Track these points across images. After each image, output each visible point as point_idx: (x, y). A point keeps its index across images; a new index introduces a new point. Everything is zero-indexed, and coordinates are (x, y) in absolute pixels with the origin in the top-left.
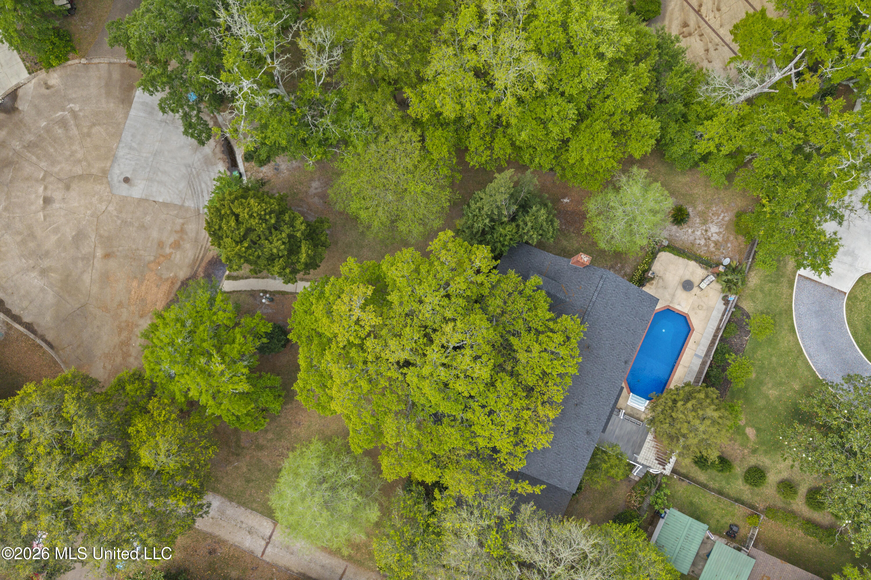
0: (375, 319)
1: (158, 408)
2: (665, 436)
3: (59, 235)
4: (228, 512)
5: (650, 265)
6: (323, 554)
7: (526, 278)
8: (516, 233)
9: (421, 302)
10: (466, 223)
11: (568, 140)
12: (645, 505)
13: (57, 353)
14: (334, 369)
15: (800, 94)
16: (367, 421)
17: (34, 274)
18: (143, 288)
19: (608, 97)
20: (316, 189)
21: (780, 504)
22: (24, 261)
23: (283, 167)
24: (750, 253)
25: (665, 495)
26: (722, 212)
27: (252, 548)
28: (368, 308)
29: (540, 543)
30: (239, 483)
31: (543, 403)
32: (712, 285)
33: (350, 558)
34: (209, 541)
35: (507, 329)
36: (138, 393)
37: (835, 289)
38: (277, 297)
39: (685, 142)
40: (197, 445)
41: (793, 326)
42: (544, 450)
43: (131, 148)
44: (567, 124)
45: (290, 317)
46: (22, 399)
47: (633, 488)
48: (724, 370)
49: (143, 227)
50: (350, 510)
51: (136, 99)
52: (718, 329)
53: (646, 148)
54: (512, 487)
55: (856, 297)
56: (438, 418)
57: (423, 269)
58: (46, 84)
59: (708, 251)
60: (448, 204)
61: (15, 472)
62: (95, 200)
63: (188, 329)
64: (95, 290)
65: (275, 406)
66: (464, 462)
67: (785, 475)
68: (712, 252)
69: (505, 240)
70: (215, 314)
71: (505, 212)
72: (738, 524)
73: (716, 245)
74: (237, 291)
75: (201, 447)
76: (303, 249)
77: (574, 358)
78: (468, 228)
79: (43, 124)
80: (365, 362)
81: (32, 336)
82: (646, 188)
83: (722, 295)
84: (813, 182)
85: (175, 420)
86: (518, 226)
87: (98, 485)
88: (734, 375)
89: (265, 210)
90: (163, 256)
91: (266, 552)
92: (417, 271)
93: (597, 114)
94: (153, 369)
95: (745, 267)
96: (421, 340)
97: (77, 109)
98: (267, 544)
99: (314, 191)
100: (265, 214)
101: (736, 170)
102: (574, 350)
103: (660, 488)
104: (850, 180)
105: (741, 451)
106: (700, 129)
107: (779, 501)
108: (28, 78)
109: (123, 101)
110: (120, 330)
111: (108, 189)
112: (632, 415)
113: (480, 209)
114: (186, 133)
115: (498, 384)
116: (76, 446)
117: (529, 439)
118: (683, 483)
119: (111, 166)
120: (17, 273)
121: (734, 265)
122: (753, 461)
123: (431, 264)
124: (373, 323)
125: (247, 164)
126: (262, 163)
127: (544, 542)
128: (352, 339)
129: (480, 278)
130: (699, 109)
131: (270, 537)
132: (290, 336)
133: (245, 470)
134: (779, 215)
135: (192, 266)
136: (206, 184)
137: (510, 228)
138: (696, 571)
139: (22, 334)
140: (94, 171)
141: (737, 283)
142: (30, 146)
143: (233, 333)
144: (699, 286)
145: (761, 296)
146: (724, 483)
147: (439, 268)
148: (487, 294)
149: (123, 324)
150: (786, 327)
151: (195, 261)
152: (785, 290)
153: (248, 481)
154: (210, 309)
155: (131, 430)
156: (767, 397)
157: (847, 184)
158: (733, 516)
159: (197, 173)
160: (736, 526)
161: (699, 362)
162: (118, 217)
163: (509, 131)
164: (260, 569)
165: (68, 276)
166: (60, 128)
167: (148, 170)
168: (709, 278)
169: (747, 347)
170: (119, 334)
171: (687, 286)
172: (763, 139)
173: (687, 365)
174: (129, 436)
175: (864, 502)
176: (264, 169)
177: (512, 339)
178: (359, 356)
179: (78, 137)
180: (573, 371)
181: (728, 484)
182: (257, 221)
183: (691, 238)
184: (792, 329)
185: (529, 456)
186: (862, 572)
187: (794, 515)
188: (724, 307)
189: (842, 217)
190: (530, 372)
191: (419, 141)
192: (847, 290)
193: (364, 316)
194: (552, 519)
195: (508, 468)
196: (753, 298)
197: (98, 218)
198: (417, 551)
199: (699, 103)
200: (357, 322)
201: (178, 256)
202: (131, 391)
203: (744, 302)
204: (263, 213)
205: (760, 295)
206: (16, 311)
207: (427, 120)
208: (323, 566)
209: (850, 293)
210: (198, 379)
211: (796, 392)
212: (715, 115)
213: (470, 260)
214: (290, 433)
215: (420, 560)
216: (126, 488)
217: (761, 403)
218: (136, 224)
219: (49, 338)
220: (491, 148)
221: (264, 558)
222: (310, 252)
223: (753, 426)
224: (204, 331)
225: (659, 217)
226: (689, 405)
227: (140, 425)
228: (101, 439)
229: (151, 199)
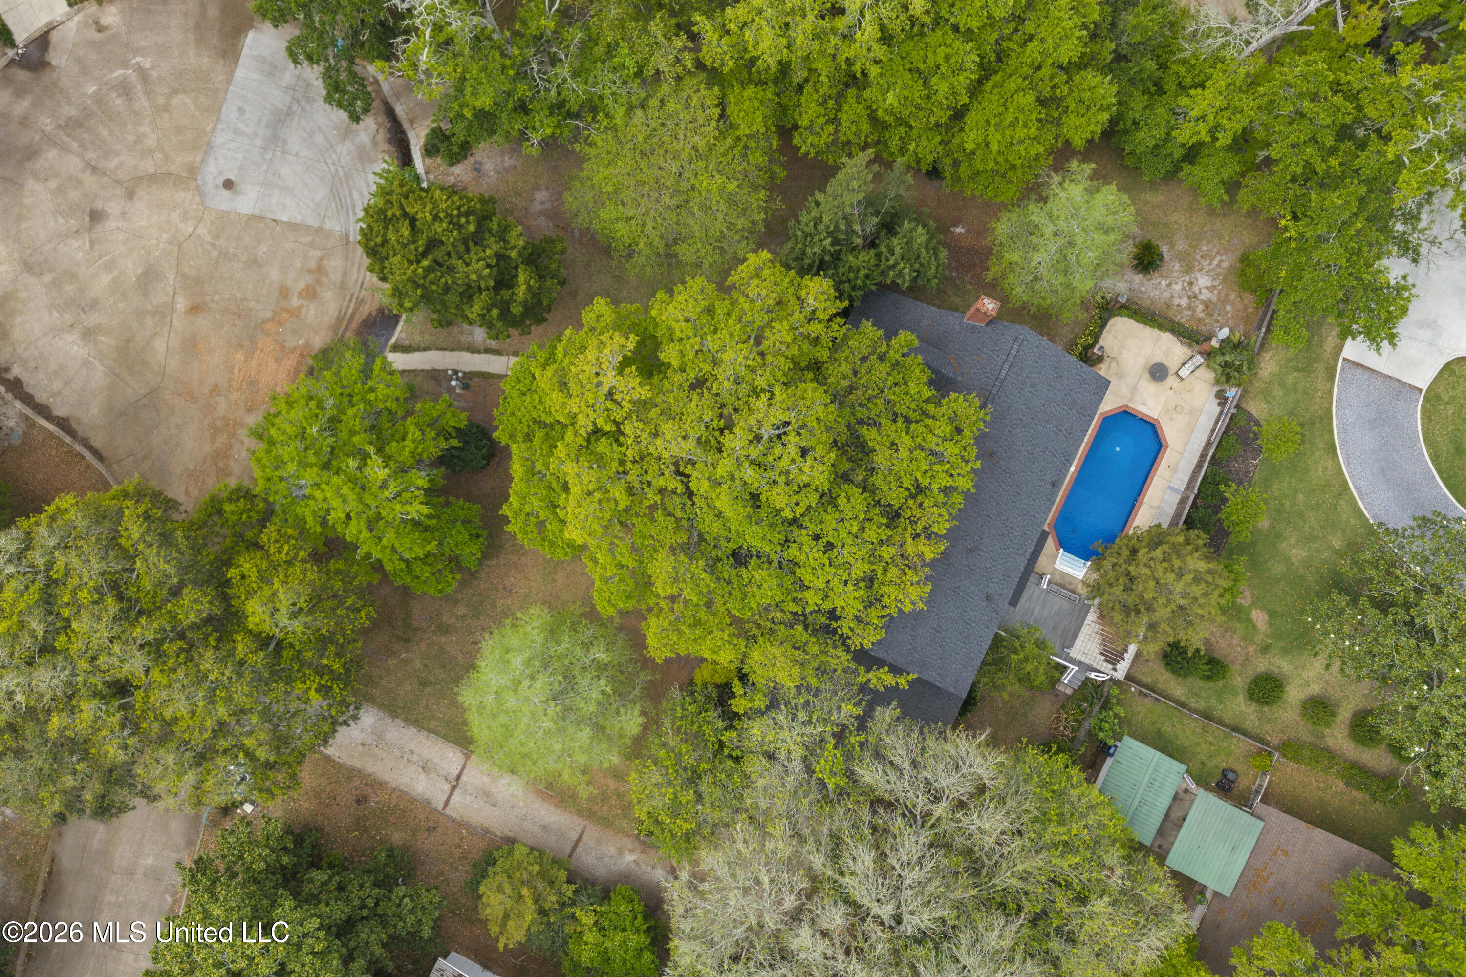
0: (639, 389)
1: (276, 541)
2: (1117, 607)
3: (115, 273)
4: (388, 735)
5: (1097, 337)
6: (547, 806)
7: (890, 335)
8: (877, 266)
9: (716, 362)
10: (793, 249)
11: (966, 108)
12: (1083, 732)
13: (109, 467)
14: (570, 469)
15: (1350, 39)
16: (624, 562)
17: (71, 338)
18: (254, 363)
19: (1031, 38)
20: (542, 203)
21: (1306, 737)
22: (56, 314)
23: (488, 166)
24: (1262, 320)
25: (1116, 716)
26: (1218, 253)
27: (428, 795)
28: (627, 371)
29: (906, 765)
30: (408, 688)
31: (916, 536)
32: (1199, 373)
33: (590, 814)
34: (356, 782)
35: (859, 416)
36: (244, 517)
37: (1404, 383)
38: (475, 382)
39: (1158, 125)
40: (342, 604)
41: (1333, 444)
42: (917, 615)
43: (236, 132)
44: (961, 78)
45: (497, 407)
46: (53, 518)
47: (1063, 707)
48: (1217, 510)
49: (254, 263)
50: (592, 708)
51: (245, 51)
52: (1208, 444)
53: (1093, 127)
54: (862, 679)
55: (1438, 397)
56: (740, 558)
57: (721, 308)
58: (97, 23)
59: (1193, 317)
60: (763, 216)
61: (40, 633)
62: (175, 216)
63: (329, 413)
64: (173, 365)
65: (470, 552)
66: (782, 631)
67: (1315, 689)
68: (1200, 320)
69: (857, 278)
70: (372, 390)
71: (857, 227)
72: (1237, 769)
73: (1207, 307)
74: (409, 371)
75: (348, 609)
76: (522, 277)
77: (967, 462)
78: (796, 259)
79: (92, 89)
80: (622, 462)
81: (68, 439)
82: (1091, 192)
83: (1216, 389)
84: (1370, 182)
85: (304, 561)
86: (879, 255)
87: (178, 656)
88: (1234, 518)
89: (459, 208)
90: (288, 311)
91: (452, 801)
92: (710, 311)
93: (1013, 63)
94: (269, 479)
95: (1256, 340)
96: (715, 423)
97: (148, 65)
98: (454, 788)
99: (540, 208)
100: (459, 216)
101: (1243, 175)
102: (968, 449)
103: (1106, 706)
104: (1431, 167)
105: (1243, 648)
106: (1183, 101)
107: (1303, 731)
108: (68, 14)
109: (224, 54)
110: (215, 432)
111: (197, 199)
112: (1062, 584)
113: (817, 221)
114: (329, 99)
115: (842, 501)
116: (141, 595)
117: (891, 594)
118: (1147, 701)
119: (203, 161)
120: (45, 335)
121: (1236, 338)
122: (1262, 665)
123: (734, 303)
124: (636, 396)
125: (428, 161)
126: (454, 159)
127: (914, 764)
128: (600, 422)
129: (816, 329)
130: (1182, 71)
131: (458, 777)
132: (496, 435)
133: (418, 666)
134: (1312, 241)
135: (335, 328)
136: (361, 193)
137: (866, 257)
138: (1165, 845)
139: (51, 434)
140: (175, 168)
141: (1241, 366)
142: (70, 126)
143: (403, 425)
144: (1177, 374)
145: (1281, 393)
146: (1213, 701)
147: (746, 306)
148: (825, 358)
149: (219, 423)
150: (1321, 445)
151: (339, 319)
152: (1320, 384)
153: (423, 684)
154: (364, 383)
155: (232, 573)
156: (1287, 560)
157: (1426, 174)
158: (1229, 755)
159: (346, 174)
160: (1234, 772)
161: (1177, 498)
162: (212, 245)
163: (867, 94)
164: (440, 830)
165: (128, 341)
166: (119, 96)
167: (264, 168)
168: (1194, 360)
169: (1256, 477)
170: (213, 437)
171: (1158, 372)
172: (1287, 110)
173: (1155, 504)
174: (227, 583)
175: (1445, 712)
176: (457, 169)
177: (864, 431)
178: (612, 451)
179: (149, 112)
180: (965, 483)
181: (1222, 703)
182: (444, 225)
183: (1166, 295)
184: (1331, 449)
185: (890, 623)
186: (1441, 836)
187: (1331, 754)
188: (1219, 409)
189: (1417, 252)
190: (894, 484)
191: (717, 106)
192: (1424, 385)
193: (620, 383)
194: (926, 730)
195: (855, 642)
196: (1266, 395)
197: (180, 246)
198: (704, 787)
199: (1184, 62)
200: (610, 394)
201: (311, 312)
202: (233, 513)
203: (1252, 403)
204: (455, 212)
205: (1278, 392)
206: (41, 397)
207: (731, 71)
208: (545, 827)
209: (1429, 389)
210: (345, 490)
211: (1336, 552)
212: (1209, 77)
213: (798, 298)
214: (494, 606)
215: (707, 800)
216: (222, 661)
217: (1278, 569)
218: (244, 258)
219: (97, 443)
220: (835, 121)
221: (448, 811)
222: (532, 282)
223: (1264, 608)
224: (355, 416)
225: (1112, 237)
226: (1158, 553)
227: (247, 565)
228: (181, 585)
229: (270, 216)
